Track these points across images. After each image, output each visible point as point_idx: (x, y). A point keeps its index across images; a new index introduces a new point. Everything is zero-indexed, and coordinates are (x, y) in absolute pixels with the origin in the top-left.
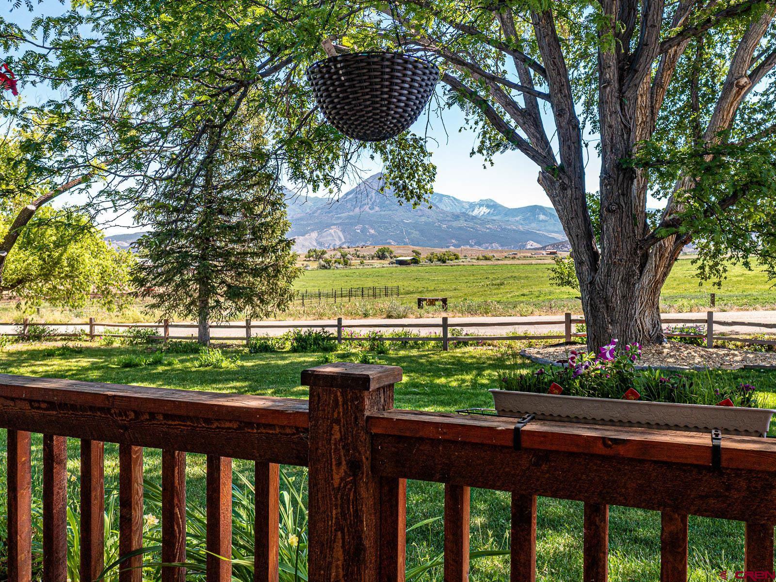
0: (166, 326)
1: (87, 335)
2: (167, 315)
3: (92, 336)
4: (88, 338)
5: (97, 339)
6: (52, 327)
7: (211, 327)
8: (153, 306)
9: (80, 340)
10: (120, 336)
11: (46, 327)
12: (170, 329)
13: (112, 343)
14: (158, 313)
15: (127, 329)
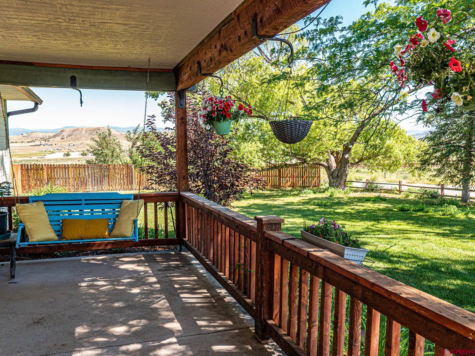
0: (442, 189)
1: (397, 190)
2: (444, 182)
3: (400, 191)
4: (398, 193)
5: (402, 193)
6: (381, 185)
7: (471, 191)
8: (435, 176)
9: (393, 193)
10: (414, 193)
11: (378, 185)
12: (445, 190)
13: (408, 196)
14: (438, 180)
15: (419, 189)
